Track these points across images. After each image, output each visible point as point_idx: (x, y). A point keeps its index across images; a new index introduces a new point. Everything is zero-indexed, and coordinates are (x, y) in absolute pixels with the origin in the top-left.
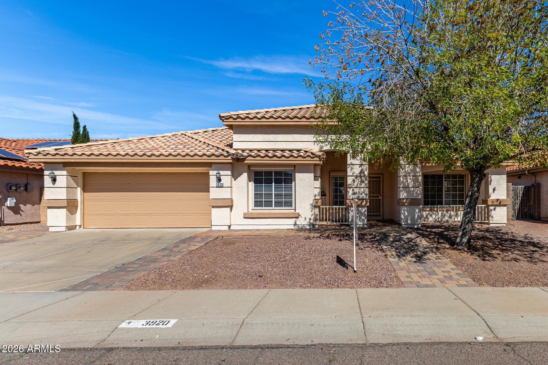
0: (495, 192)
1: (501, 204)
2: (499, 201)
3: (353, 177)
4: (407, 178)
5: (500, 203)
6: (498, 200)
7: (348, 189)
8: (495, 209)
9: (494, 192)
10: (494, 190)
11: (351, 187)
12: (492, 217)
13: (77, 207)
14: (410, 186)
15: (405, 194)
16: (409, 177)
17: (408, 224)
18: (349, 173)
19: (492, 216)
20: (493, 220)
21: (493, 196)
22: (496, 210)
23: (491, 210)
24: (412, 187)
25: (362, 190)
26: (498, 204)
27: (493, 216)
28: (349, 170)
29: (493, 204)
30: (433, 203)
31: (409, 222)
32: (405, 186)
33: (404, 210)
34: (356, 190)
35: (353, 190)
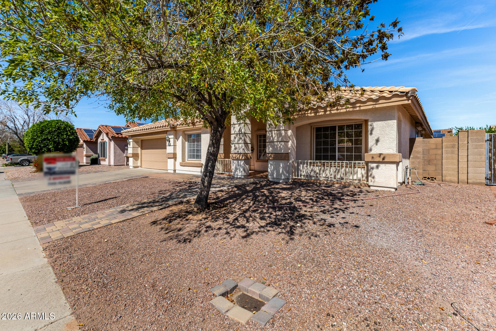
0: (379, 144)
1: (386, 160)
2: (382, 157)
3: (235, 135)
4: (272, 133)
5: (384, 159)
6: (380, 154)
7: (232, 145)
8: (377, 167)
9: (377, 144)
10: (377, 141)
11: (234, 144)
12: (374, 178)
13: (139, 157)
14: (275, 141)
15: (271, 149)
16: (274, 132)
17: (274, 178)
18: (232, 132)
19: (372, 176)
20: (374, 182)
21: (375, 150)
22: (380, 168)
23: (372, 168)
24: (276, 142)
25: (240, 145)
26: (381, 160)
27: (375, 176)
28: (232, 128)
29: (372, 160)
30: (326, 158)
31: (275, 176)
32: (270, 141)
33: (271, 164)
34: (237, 146)
35: (235, 146)
